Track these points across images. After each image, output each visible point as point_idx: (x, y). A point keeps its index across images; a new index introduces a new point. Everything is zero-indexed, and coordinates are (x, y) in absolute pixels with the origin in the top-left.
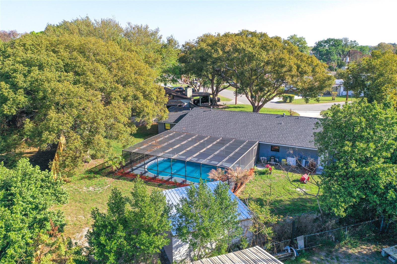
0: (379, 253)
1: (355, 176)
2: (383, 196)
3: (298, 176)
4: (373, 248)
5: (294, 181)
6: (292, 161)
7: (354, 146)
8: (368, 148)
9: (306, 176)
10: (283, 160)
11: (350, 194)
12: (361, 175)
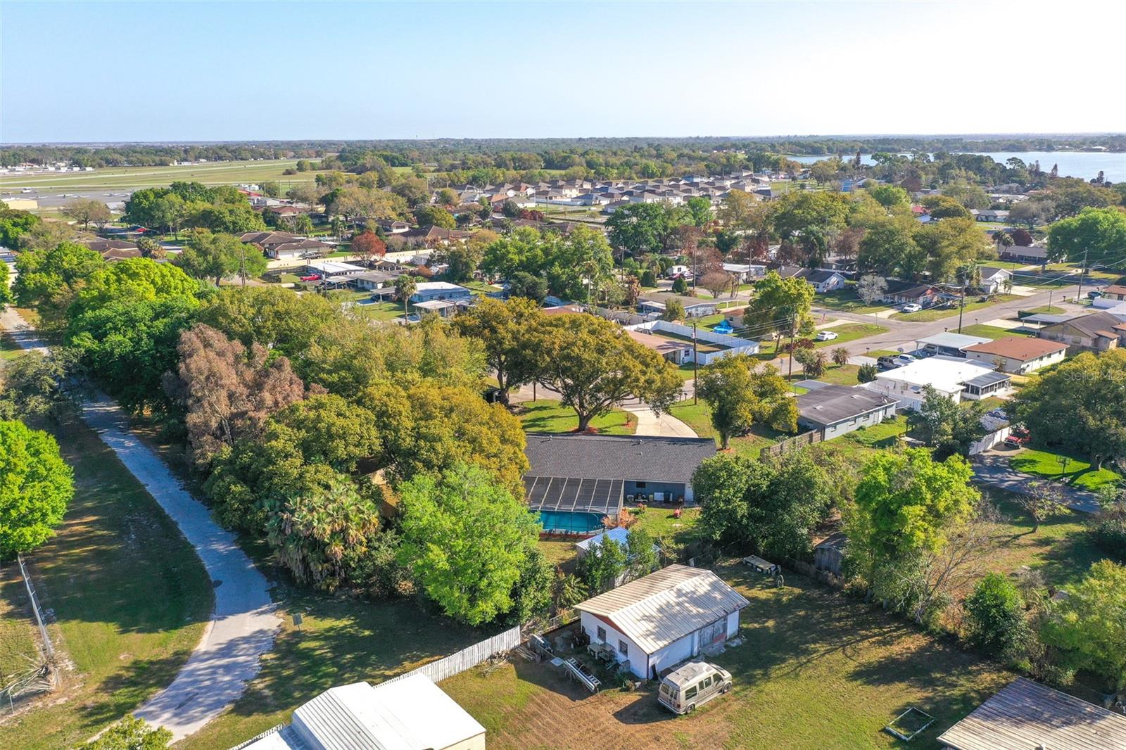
0: (741, 562)
1: (723, 511)
2: (740, 523)
3: (671, 512)
4: (738, 560)
5: (668, 517)
6: (659, 496)
7: (721, 493)
8: (729, 493)
9: (678, 511)
10: (651, 496)
11: (721, 525)
12: (727, 510)
